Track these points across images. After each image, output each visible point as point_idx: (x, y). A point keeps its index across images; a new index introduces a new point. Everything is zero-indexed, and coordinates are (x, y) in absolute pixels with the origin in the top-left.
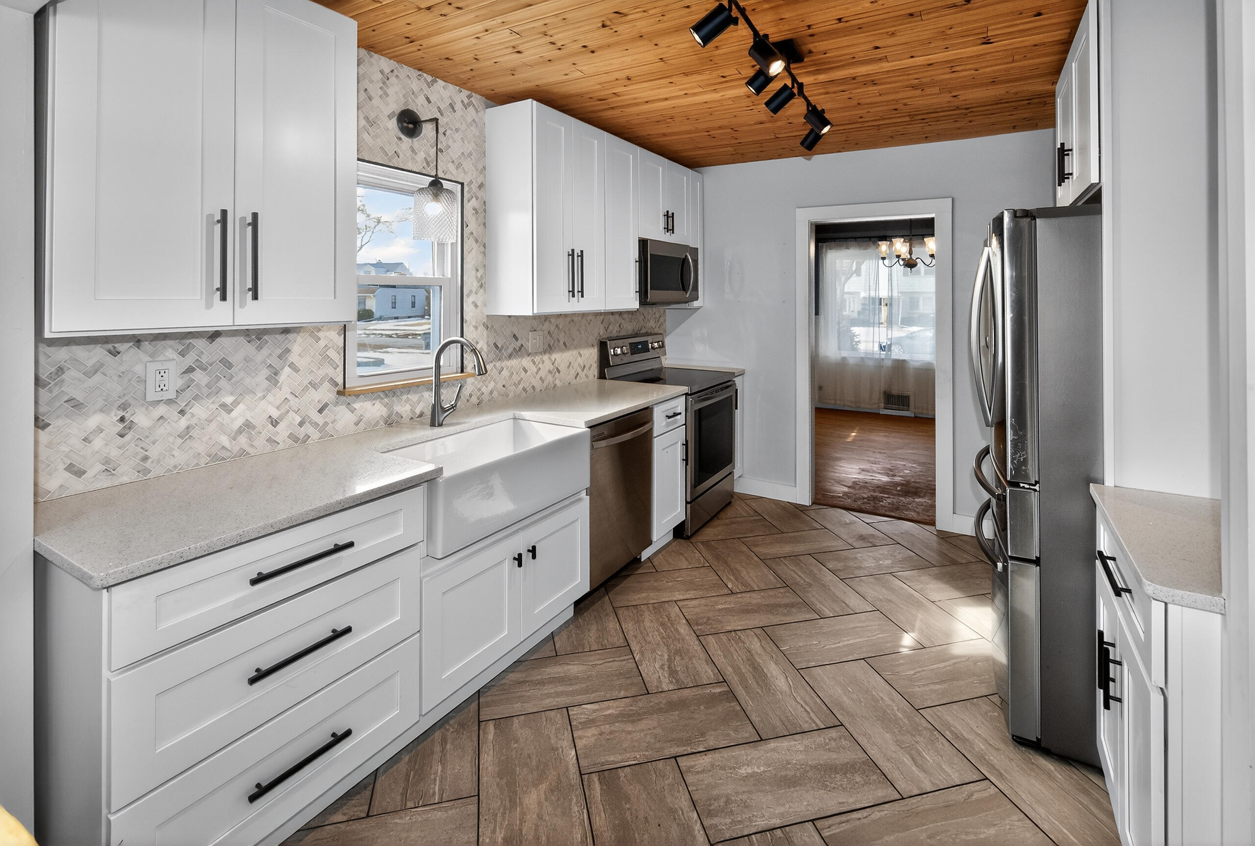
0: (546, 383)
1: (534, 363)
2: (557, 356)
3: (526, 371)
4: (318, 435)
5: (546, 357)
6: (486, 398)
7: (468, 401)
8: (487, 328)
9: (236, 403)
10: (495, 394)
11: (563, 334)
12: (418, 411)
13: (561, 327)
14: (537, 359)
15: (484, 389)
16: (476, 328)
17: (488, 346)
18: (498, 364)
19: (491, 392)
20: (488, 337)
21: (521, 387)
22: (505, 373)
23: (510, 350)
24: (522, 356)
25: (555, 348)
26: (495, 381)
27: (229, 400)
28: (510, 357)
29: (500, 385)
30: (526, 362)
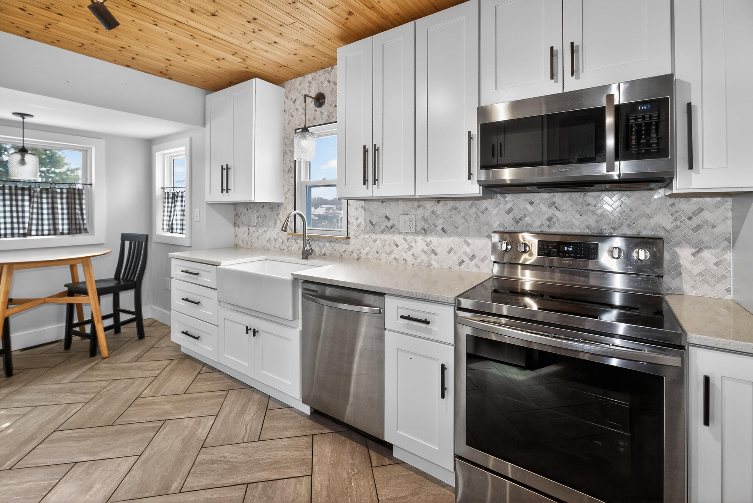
0: (419, 260)
1: (406, 241)
2: (435, 240)
3: (397, 246)
4: (287, 250)
5: (419, 238)
6: (363, 257)
7: (351, 255)
8: (365, 210)
9: (267, 230)
10: (370, 256)
11: (441, 221)
12: (323, 252)
13: (438, 213)
14: (409, 238)
15: (362, 250)
16: (357, 209)
17: (365, 222)
18: (373, 236)
19: (367, 254)
20: (365, 216)
21: (392, 256)
22: (378, 242)
23: (383, 227)
24: (393, 233)
25: (431, 232)
26: (370, 247)
27: (266, 229)
28: (383, 232)
29: (374, 251)
30: (398, 238)
